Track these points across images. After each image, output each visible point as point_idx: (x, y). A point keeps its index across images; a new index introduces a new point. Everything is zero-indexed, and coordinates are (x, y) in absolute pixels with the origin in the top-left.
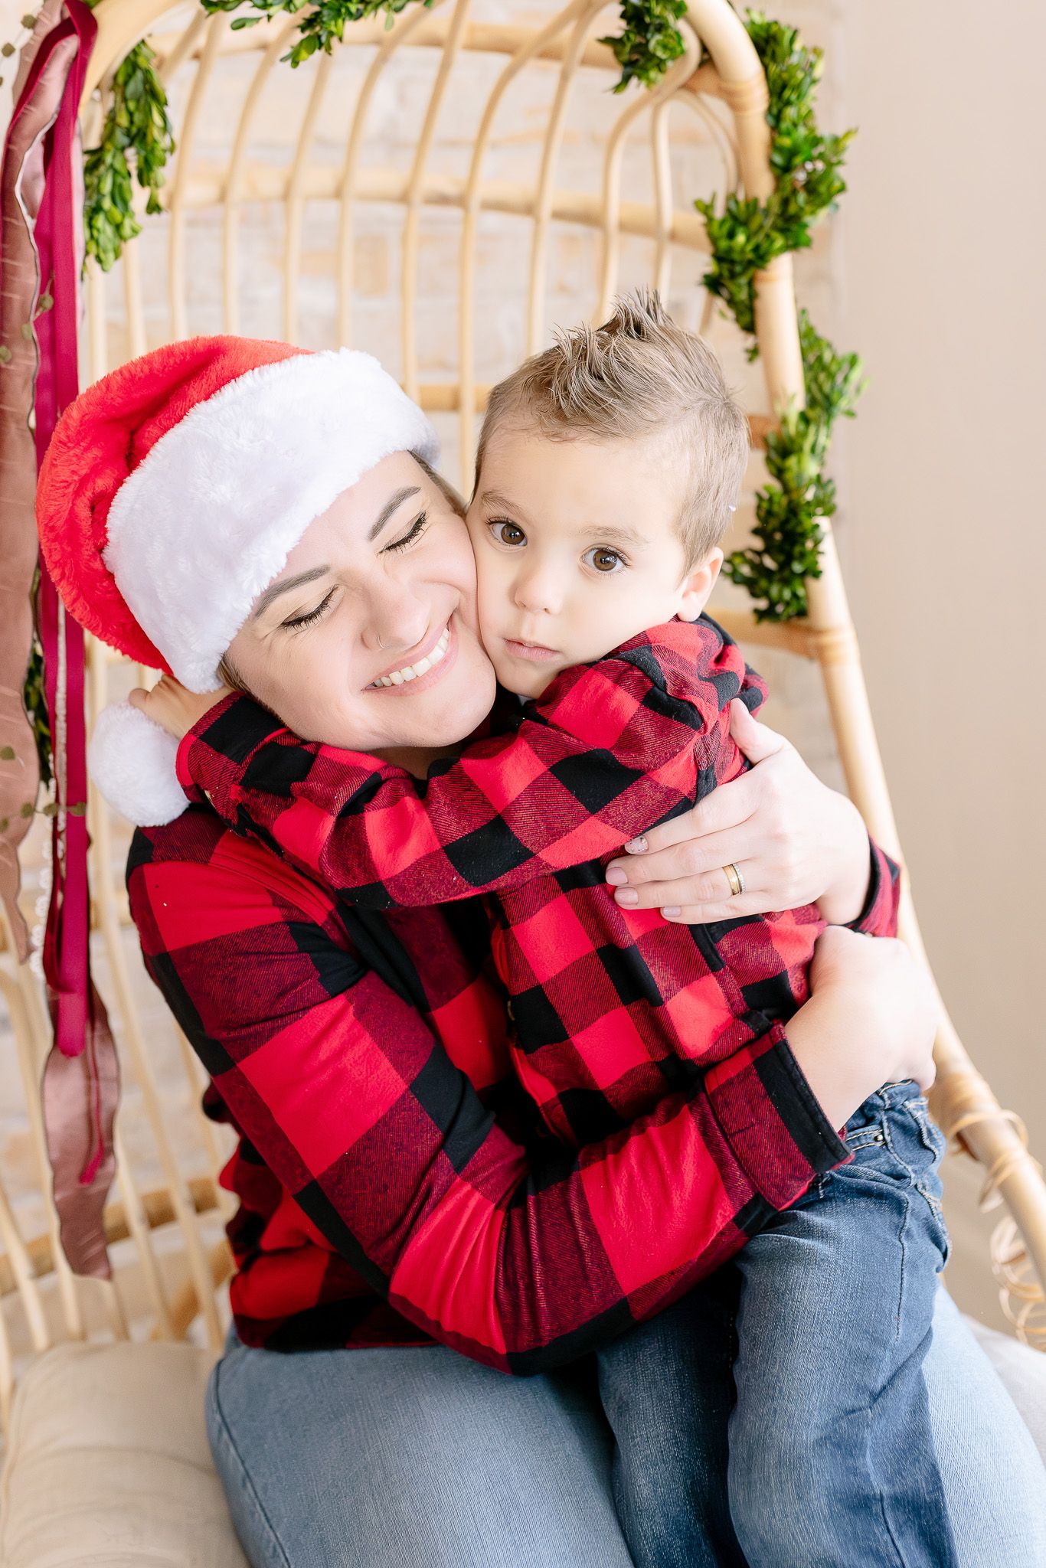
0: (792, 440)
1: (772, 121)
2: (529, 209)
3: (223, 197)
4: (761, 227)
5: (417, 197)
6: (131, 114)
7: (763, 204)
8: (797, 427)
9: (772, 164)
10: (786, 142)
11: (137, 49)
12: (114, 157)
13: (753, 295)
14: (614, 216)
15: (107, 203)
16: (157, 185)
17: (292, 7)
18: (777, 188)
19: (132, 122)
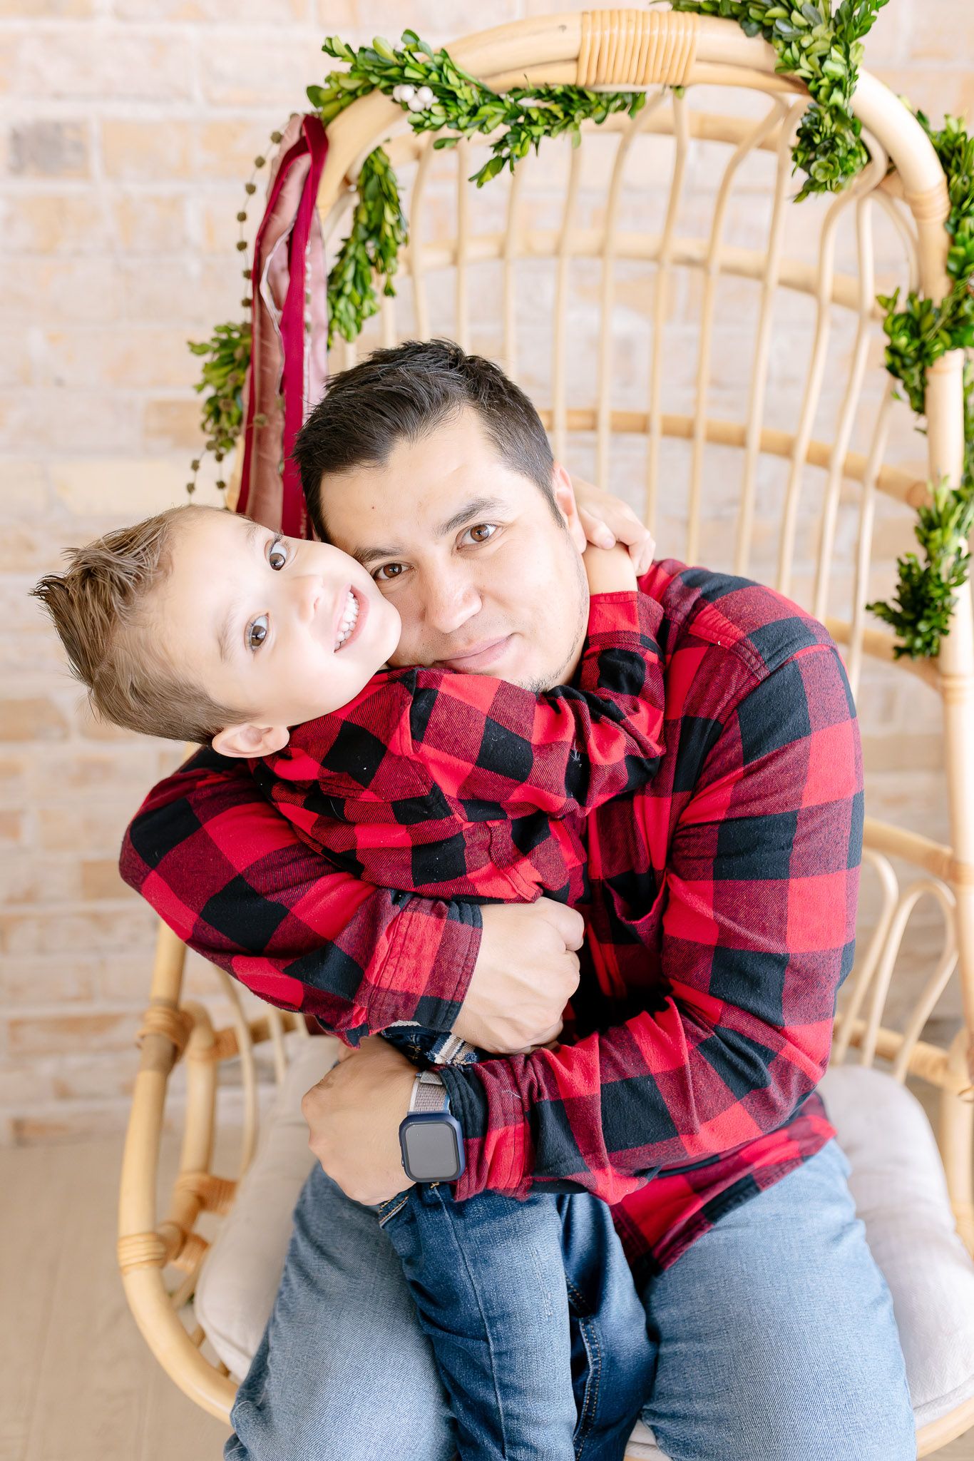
0: (939, 515)
1: (951, 230)
2: (760, 275)
3: (502, 254)
4: (933, 325)
5: (667, 259)
6: (369, 213)
7: (937, 303)
8: (946, 504)
9: (948, 270)
10: (961, 251)
11: (373, 157)
12: (356, 248)
13: (924, 383)
14: (827, 288)
15: (348, 289)
16: (392, 274)
17: (485, 128)
18: (953, 291)
19: (370, 220)
